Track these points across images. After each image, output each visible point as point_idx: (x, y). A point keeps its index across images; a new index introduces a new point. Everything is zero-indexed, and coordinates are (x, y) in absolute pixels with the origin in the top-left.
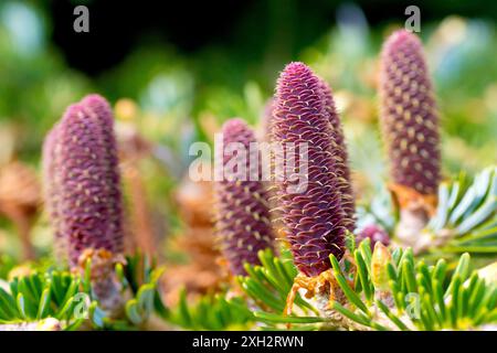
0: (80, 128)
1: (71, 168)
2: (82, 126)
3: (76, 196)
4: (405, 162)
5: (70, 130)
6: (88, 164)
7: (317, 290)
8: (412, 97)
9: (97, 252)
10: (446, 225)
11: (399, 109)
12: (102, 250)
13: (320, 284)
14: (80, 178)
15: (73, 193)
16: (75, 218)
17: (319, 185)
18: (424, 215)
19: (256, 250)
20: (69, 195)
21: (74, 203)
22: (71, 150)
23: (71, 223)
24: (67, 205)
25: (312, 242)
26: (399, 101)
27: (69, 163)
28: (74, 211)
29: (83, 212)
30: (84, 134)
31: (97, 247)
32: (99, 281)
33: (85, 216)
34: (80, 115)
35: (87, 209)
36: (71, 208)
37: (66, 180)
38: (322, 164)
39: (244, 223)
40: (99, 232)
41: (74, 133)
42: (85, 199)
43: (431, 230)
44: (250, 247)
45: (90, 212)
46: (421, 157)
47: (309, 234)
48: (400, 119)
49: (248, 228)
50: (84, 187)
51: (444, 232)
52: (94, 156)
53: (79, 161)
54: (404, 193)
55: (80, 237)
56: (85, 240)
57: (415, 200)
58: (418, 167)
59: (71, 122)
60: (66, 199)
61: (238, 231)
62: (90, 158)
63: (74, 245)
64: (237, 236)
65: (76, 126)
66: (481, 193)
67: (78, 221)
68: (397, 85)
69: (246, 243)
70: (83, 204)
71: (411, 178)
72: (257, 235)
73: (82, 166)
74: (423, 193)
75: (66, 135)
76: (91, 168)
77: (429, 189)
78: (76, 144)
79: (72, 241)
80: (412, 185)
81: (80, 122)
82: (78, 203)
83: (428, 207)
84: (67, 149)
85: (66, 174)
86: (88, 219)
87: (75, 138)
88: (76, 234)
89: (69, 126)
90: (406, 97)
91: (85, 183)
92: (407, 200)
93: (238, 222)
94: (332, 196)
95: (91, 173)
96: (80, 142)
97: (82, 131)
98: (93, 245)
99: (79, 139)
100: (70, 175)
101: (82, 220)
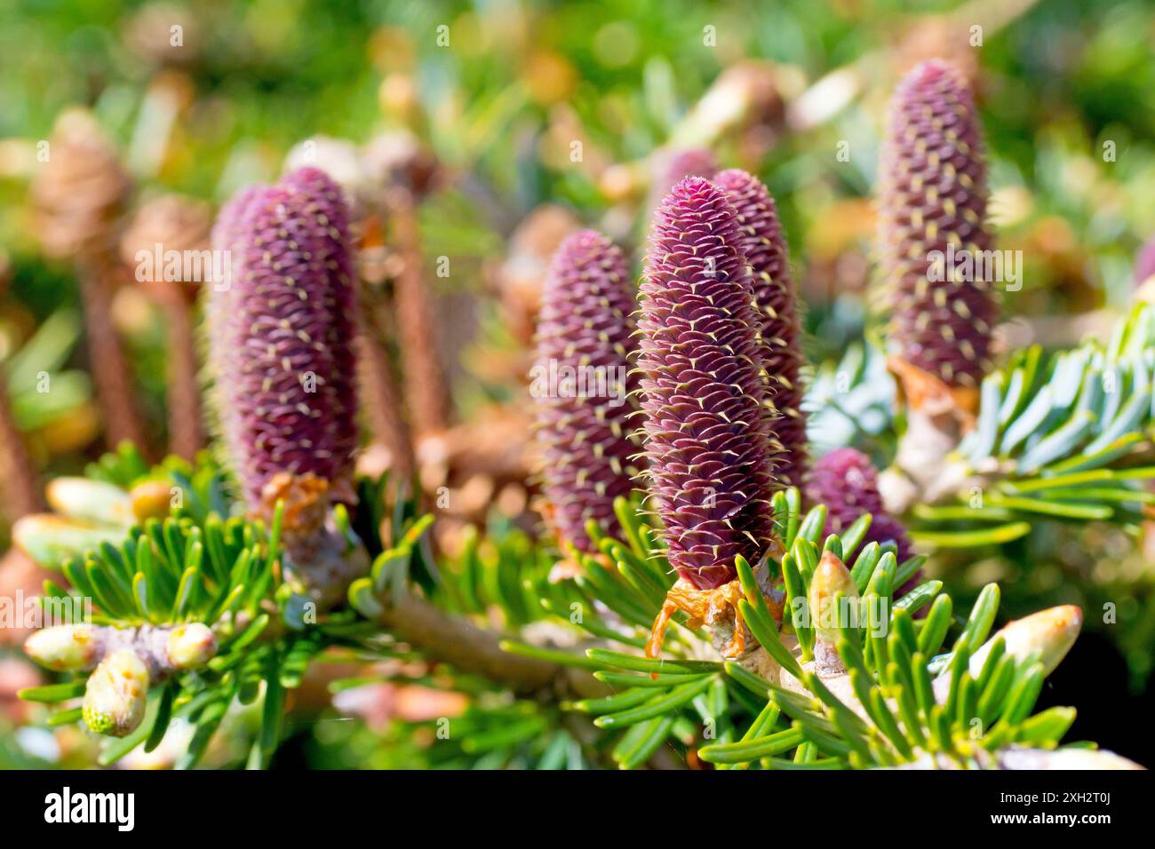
0: (278, 238)
1: (255, 316)
2: (283, 233)
3: (264, 370)
4: (923, 322)
5: (259, 240)
6: (289, 308)
7: (710, 618)
8: (943, 196)
9: (299, 480)
10: (995, 452)
11: (917, 216)
12: (309, 477)
13: (714, 610)
14: (274, 334)
15: (257, 363)
16: (260, 411)
17: (723, 421)
18: (951, 428)
19: (611, 493)
20: (248, 368)
21: (260, 383)
22: (258, 280)
23: (251, 421)
24: (244, 386)
25: (706, 527)
26: (917, 202)
27: (253, 306)
28: (258, 397)
29: (276, 402)
30: (287, 249)
31: (300, 472)
32: (303, 534)
33: (279, 411)
34: (281, 211)
35: (283, 398)
36: (252, 393)
37: (247, 337)
38: (733, 380)
39: (592, 440)
40: (306, 443)
41: (265, 246)
42: (281, 377)
43: (966, 458)
44: (600, 488)
45: (291, 402)
46: (953, 312)
47: (701, 511)
48: (918, 236)
49: (598, 449)
50: (280, 354)
51: (989, 465)
52: (303, 295)
53: (273, 303)
54: (918, 382)
55: (269, 448)
56: (276, 456)
57: (938, 397)
58: (947, 333)
59: (261, 224)
60: (245, 374)
61: (580, 455)
62: (295, 297)
63: (256, 462)
64: (578, 464)
65: (272, 232)
66: (1064, 400)
67: (264, 418)
68: (916, 170)
69: (593, 478)
70: (276, 387)
71: (931, 354)
72: (615, 465)
73: (278, 313)
74: (953, 384)
75: (251, 249)
76: (295, 317)
77: (966, 378)
78: (271, 268)
79: (253, 455)
80: (935, 367)
81: (278, 226)
82: (267, 383)
83: (963, 415)
84: (250, 275)
85: (248, 326)
86: (286, 415)
87: (267, 256)
88: (259, 443)
89: (258, 232)
90: (932, 195)
91: (282, 346)
92: (922, 396)
93: (581, 436)
94: (748, 440)
95: (295, 327)
96: (278, 266)
97: (281, 244)
98: (294, 466)
99: (275, 259)
100: (254, 329)
101: (272, 418)
